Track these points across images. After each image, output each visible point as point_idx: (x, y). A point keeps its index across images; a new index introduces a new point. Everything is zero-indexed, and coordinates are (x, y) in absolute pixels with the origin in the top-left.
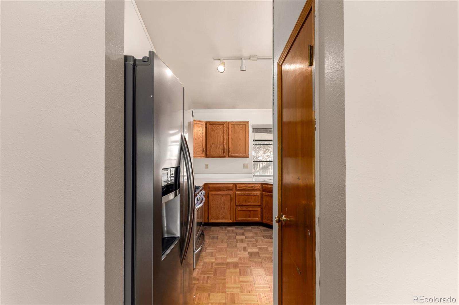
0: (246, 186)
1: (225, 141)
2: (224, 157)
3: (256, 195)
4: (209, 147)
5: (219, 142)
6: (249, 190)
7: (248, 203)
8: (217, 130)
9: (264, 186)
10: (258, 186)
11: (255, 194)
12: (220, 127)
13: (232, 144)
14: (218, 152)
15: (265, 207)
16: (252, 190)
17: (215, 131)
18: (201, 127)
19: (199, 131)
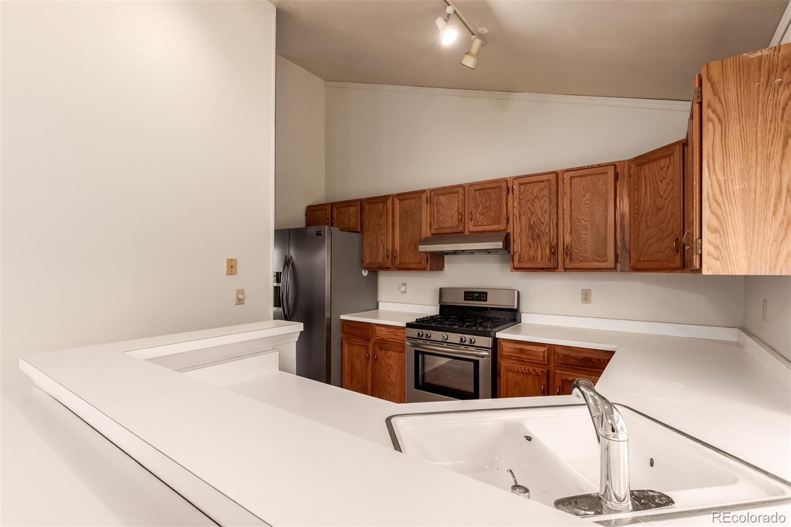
18: (668, 167)
19: (659, 182)
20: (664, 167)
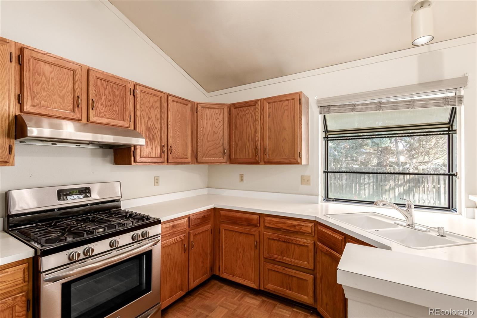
0: (282, 223)
1: (259, 134)
2: (257, 163)
3: (302, 245)
4: (234, 145)
5: (249, 137)
6: (288, 232)
7: (287, 259)
8: (245, 116)
9: (320, 228)
10: (307, 226)
11: (301, 243)
12: (251, 111)
13: (270, 138)
14: (247, 153)
15: (321, 278)
16: (296, 232)
17: (242, 118)
18: (220, 114)
19: (215, 120)
20: (218, 113)
